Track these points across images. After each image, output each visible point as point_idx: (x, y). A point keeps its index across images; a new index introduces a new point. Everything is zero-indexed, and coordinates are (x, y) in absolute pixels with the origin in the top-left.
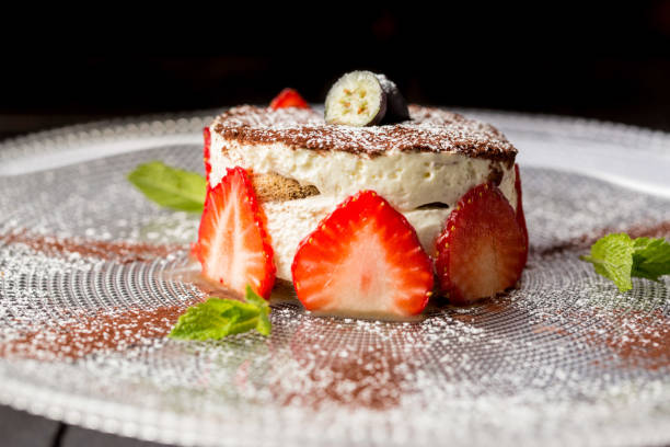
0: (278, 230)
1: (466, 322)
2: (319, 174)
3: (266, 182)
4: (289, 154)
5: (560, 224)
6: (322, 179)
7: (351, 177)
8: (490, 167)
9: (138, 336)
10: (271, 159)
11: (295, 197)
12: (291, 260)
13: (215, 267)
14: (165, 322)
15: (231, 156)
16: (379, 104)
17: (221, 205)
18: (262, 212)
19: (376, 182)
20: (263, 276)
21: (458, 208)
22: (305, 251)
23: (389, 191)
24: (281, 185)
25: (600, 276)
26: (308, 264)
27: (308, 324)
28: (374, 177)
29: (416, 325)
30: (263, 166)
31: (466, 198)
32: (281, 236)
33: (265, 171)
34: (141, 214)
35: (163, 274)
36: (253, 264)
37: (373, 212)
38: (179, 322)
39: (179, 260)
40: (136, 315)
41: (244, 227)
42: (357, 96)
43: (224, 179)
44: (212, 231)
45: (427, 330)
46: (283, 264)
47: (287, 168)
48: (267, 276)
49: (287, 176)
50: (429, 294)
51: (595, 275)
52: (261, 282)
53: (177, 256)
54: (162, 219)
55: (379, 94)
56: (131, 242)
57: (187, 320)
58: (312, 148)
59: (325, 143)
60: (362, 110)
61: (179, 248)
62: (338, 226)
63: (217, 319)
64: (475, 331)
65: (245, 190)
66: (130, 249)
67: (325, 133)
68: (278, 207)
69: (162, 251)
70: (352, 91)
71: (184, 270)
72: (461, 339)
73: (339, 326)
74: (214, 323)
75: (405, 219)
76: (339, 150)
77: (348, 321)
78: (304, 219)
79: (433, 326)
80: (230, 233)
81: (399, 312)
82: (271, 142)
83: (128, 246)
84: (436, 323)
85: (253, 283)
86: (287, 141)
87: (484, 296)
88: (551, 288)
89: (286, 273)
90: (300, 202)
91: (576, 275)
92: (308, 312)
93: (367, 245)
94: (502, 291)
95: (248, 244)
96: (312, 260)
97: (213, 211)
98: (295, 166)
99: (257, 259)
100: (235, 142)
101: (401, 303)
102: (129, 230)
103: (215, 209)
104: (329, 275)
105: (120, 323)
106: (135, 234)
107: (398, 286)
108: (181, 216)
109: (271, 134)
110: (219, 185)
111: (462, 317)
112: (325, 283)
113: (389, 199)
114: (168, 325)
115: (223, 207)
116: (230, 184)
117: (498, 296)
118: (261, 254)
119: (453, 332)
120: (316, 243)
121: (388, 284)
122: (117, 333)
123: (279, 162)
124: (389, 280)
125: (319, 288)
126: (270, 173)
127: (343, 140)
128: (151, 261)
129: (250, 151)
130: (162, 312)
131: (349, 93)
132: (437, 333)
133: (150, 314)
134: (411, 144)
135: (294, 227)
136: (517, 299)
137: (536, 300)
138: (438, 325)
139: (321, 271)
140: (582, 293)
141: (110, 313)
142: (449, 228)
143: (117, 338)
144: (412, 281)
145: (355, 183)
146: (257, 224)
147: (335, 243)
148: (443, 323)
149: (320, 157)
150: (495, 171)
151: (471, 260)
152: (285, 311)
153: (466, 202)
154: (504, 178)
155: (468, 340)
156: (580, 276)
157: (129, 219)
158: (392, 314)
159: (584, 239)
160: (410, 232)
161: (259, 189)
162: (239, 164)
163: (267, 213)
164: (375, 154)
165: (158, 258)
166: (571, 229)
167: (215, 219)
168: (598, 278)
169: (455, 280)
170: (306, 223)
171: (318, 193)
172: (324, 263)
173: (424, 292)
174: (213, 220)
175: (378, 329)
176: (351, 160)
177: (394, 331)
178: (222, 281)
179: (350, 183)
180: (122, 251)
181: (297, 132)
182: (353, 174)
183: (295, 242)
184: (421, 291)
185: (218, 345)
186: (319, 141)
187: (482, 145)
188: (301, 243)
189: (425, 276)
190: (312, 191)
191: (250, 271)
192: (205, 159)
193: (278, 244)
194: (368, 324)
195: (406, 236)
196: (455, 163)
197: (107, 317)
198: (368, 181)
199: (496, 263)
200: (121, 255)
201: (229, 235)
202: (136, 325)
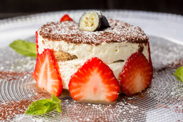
0: (63, 72)
1: (132, 103)
2: (78, 52)
3: (58, 54)
4: (66, 45)
5: (164, 58)
6: (78, 53)
7: (89, 53)
8: (139, 46)
9: (14, 114)
10: (60, 46)
11: (69, 59)
12: (68, 82)
13: (41, 83)
14: (23, 107)
15: (45, 44)
16: (98, 23)
17: (43, 61)
18: (57, 65)
19: (98, 54)
20: (58, 88)
21: (128, 61)
22: (73, 79)
23: (103, 57)
24: (64, 55)
25: (179, 81)
26: (74, 84)
27: (75, 106)
28: (97, 52)
29: (114, 106)
30: (57, 48)
31: (130, 58)
32: (64, 74)
33: (58, 50)
34: (14, 58)
35: (23, 85)
36: (54, 84)
37: (97, 65)
38: (29, 108)
39: (28, 78)
40: (13, 104)
41: (51, 70)
42: (90, 20)
43: (43, 52)
44: (40, 70)
45: (118, 107)
46: (65, 84)
47: (66, 50)
48: (60, 88)
49: (66, 52)
50: (118, 94)
51: (177, 81)
52: (58, 90)
53: (28, 76)
54: (22, 60)
55: (98, 20)
56: (11, 71)
57: (31, 107)
58: (75, 43)
59: (79, 40)
60: (92, 25)
61: (28, 73)
62: (85, 71)
63: (42, 106)
64: (135, 107)
65: (51, 57)
66: (11, 74)
67: (79, 36)
68: (63, 63)
69: (22, 75)
70: (88, 18)
71: (30, 83)
72: (130, 111)
73: (86, 107)
74: (41, 108)
75: (109, 67)
76: (84, 43)
77: (89, 104)
78: (72, 67)
79: (120, 106)
80: (46, 72)
81: (107, 100)
82: (60, 40)
83: (10, 73)
84: (121, 104)
85: (55, 90)
86: (65, 40)
87: (138, 92)
88: (161, 87)
89: (66, 87)
90: (71, 62)
91: (170, 81)
92: (75, 101)
93: (95, 77)
94: (144, 89)
95: (53, 76)
96: (76, 83)
97: (40, 63)
98: (68, 49)
99: (56, 82)
100: (47, 39)
101: (108, 97)
102: (10, 65)
103: (41, 63)
104: (82, 88)
105: (7, 108)
106: (12, 67)
107: (107, 91)
108: (29, 58)
109: (60, 37)
110: (42, 54)
111: (130, 101)
112: (81, 91)
113: (103, 60)
114: (25, 108)
115: (43, 62)
116: (45, 55)
117: (143, 91)
118: (57, 81)
119: (127, 108)
120: (77, 77)
121: (103, 91)
122: (7, 112)
123: (63, 47)
124: (103, 89)
125: (78, 92)
126: (60, 51)
127: (86, 39)
128: (18, 79)
129: (52, 43)
130: (22, 103)
131: (87, 19)
132: (121, 109)
133: (18, 103)
134: (110, 40)
135: (69, 71)
136: (150, 92)
137: (157, 92)
138: (121, 105)
139: (79, 86)
140: (173, 89)
141: (4, 104)
142: (125, 69)
143: (6, 115)
144: (112, 89)
145: (90, 54)
146: (56, 70)
147: (84, 76)
148: (123, 104)
149: (77, 46)
150: (141, 47)
151: (133, 79)
152: (67, 101)
153: (130, 59)
154: (144, 49)
155: (133, 112)
156: (172, 81)
157: (10, 61)
158: (105, 101)
159: (172, 64)
160: (111, 72)
161: (56, 57)
162: (48, 48)
163: (59, 65)
164: (97, 44)
165: (21, 78)
166: (168, 60)
167: (40, 66)
168: (178, 82)
169: (127, 87)
170: (73, 69)
171: (77, 58)
172: (80, 84)
173: (116, 93)
174: (40, 67)
175: (100, 108)
176: (88, 47)
177: (106, 109)
178: (44, 89)
179: (89, 55)
180: (8, 75)
181: (69, 36)
182: (90, 51)
183: (69, 76)
184: (115, 93)
185: (43, 117)
186: (77, 40)
187: (136, 38)
188: (72, 77)
189: (116, 87)
190: (75, 57)
191: (53, 86)
192: (36, 43)
193: (63, 76)
194: (96, 106)
195: (109, 73)
196: (126, 46)
197: (3, 105)
198: (95, 54)
199: (142, 80)
200: (8, 77)
201: (46, 73)
202: (13, 109)
